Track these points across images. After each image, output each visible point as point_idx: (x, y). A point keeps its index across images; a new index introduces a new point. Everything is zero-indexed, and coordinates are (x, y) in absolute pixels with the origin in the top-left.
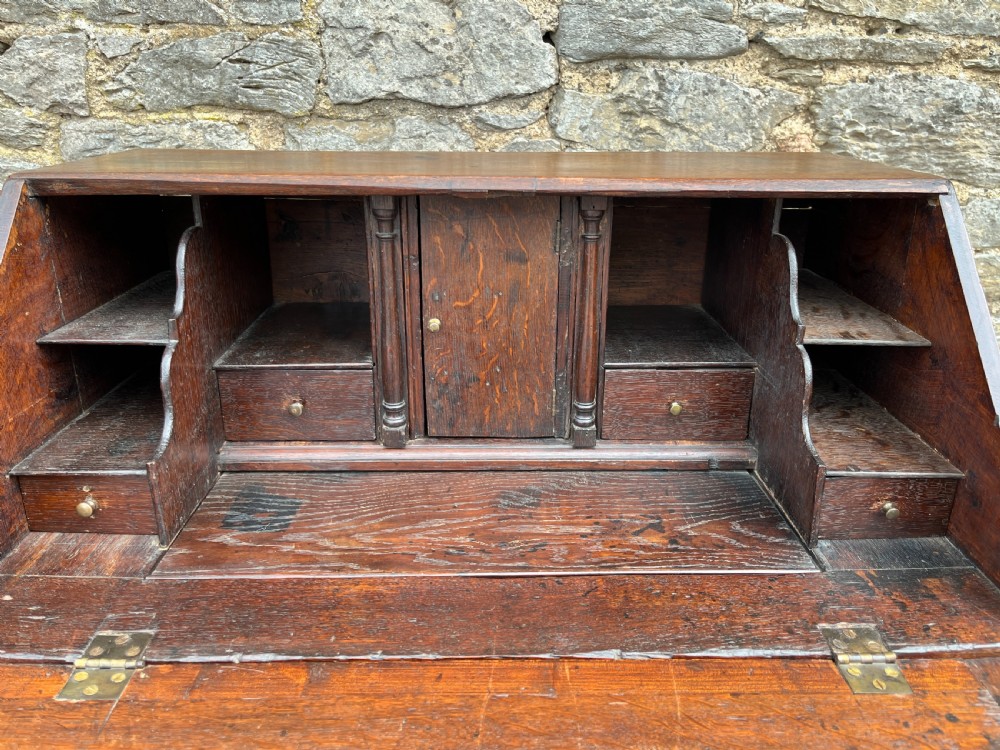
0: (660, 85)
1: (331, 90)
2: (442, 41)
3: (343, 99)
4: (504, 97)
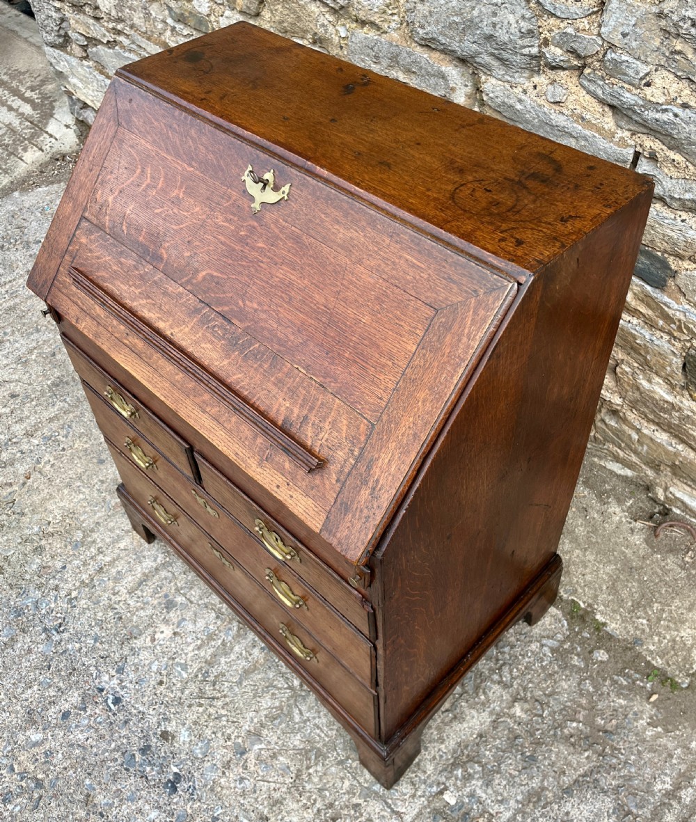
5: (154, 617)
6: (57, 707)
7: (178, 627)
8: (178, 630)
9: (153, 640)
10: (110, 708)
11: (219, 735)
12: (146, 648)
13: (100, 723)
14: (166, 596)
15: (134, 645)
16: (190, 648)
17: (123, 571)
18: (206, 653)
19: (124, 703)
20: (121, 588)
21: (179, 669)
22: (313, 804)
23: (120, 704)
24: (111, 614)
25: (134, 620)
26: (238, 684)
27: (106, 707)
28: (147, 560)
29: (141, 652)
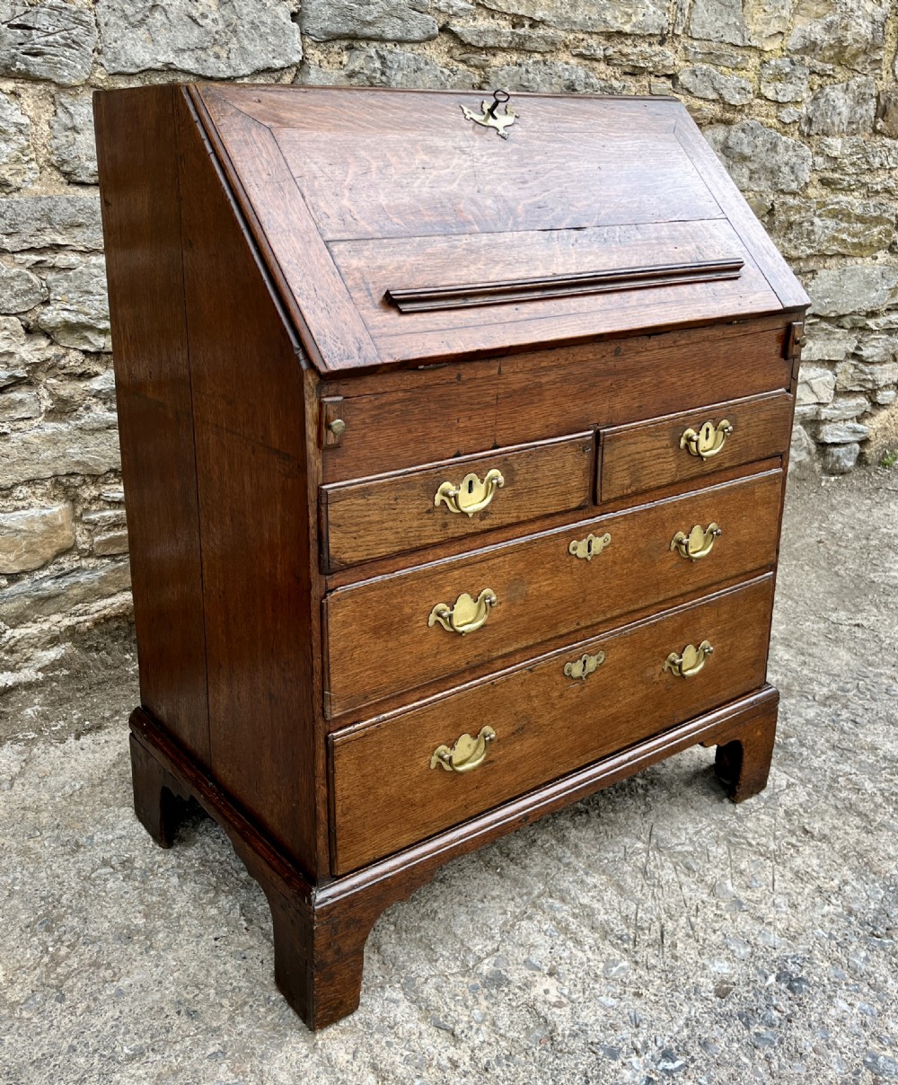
0: (382, 63)
1: (107, 60)
2: (211, 17)
3: (120, 69)
4: (263, 71)
5: (514, 1004)
7: (539, 969)
8: (546, 969)
9: (559, 1005)
10: (682, 1066)
11: (717, 926)
12: (574, 1013)
13: (709, 1079)
14: (474, 989)
15: (567, 1033)
16: (580, 954)
17: (407, 1053)
18: (589, 938)
19: (674, 1045)
20: (444, 1056)
21: (614, 969)
22: (793, 846)
23: (674, 1051)
24: (498, 1071)
25: (516, 1035)
26: (639, 903)
27: (681, 1073)
28: (392, 1015)
29: (580, 1021)
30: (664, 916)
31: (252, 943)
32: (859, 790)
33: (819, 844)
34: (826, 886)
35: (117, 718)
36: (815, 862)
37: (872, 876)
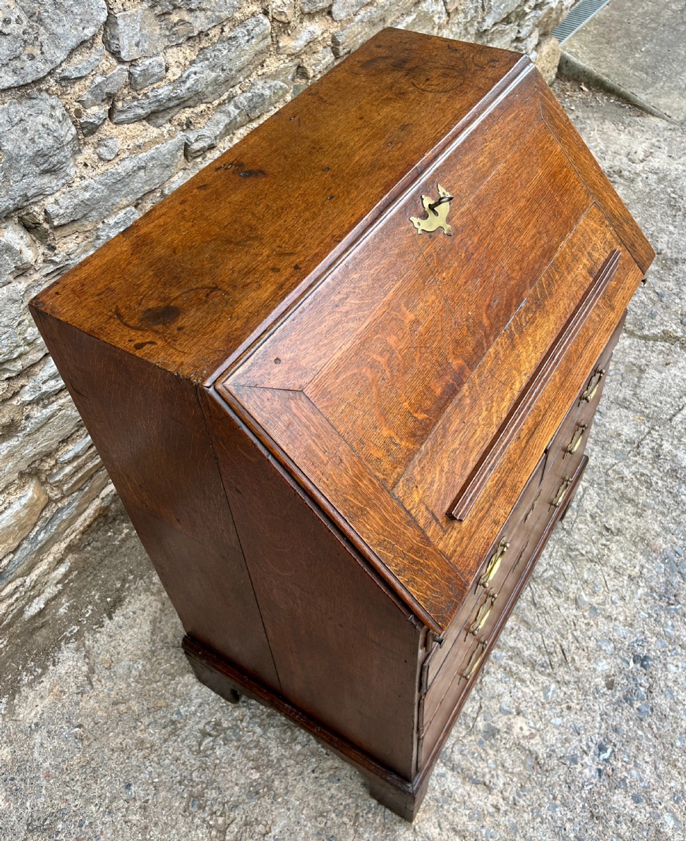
4: (77, 47)
5: (508, 746)
6: (634, 813)
7: (510, 713)
8: (514, 710)
9: (532, 736)
10: (611, 753)
11: (589, 633)
12: (542, 739)
13: (629, 757)
14: (480, 743)
15: (545, 756)
16: (526, 690)
17: (468, 812)
18: (525, 672)
19: (602, 738)
20: (489, 805)
21: (550, 694)
22: (605, 545)
23: (604, 743)
24: (522, 802)
25: (519, 769)
26: (541, 631)
27: (613, 758)
28: (446, 787)
29: (548, 744)
30: (558, 637)
31: (336, 765)
32: (623, 478)
33: (618, 538)
34: (633, 573)
35: (127, 585)
36: (621, 555)
37: (654, 555)
